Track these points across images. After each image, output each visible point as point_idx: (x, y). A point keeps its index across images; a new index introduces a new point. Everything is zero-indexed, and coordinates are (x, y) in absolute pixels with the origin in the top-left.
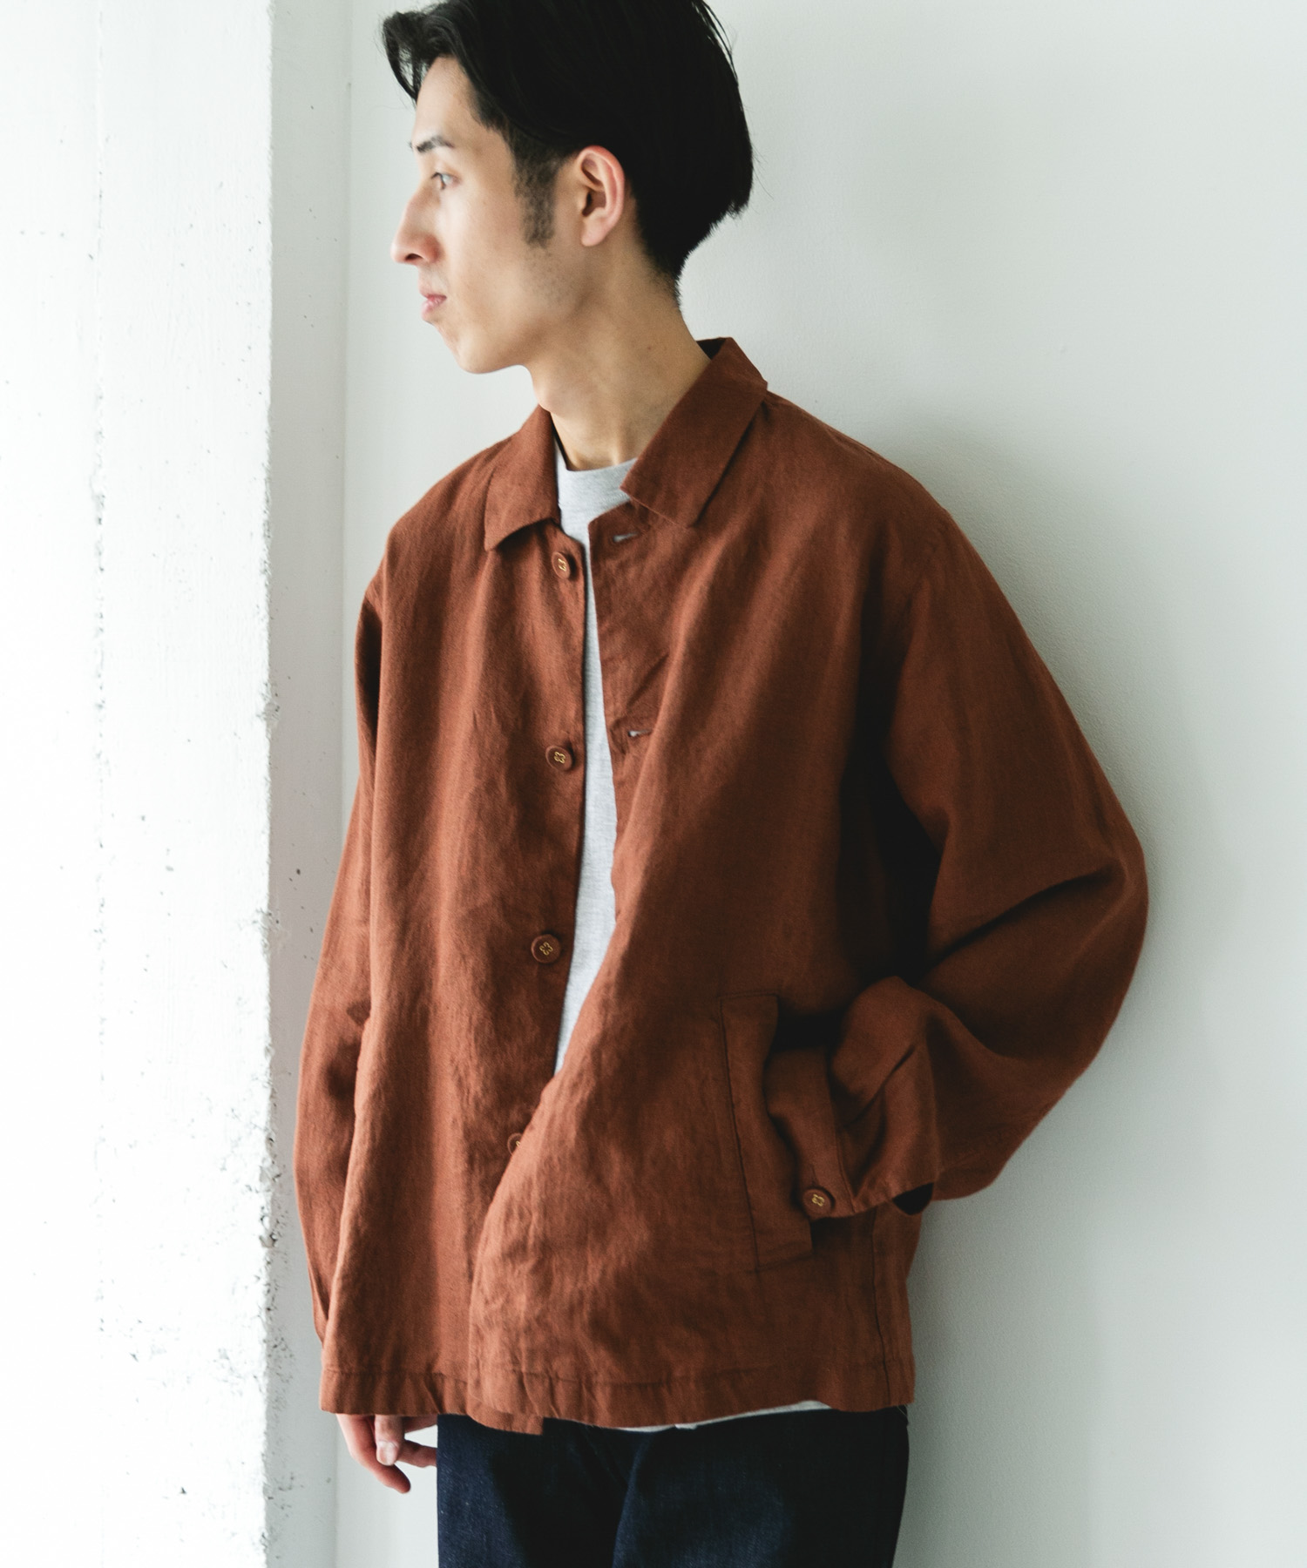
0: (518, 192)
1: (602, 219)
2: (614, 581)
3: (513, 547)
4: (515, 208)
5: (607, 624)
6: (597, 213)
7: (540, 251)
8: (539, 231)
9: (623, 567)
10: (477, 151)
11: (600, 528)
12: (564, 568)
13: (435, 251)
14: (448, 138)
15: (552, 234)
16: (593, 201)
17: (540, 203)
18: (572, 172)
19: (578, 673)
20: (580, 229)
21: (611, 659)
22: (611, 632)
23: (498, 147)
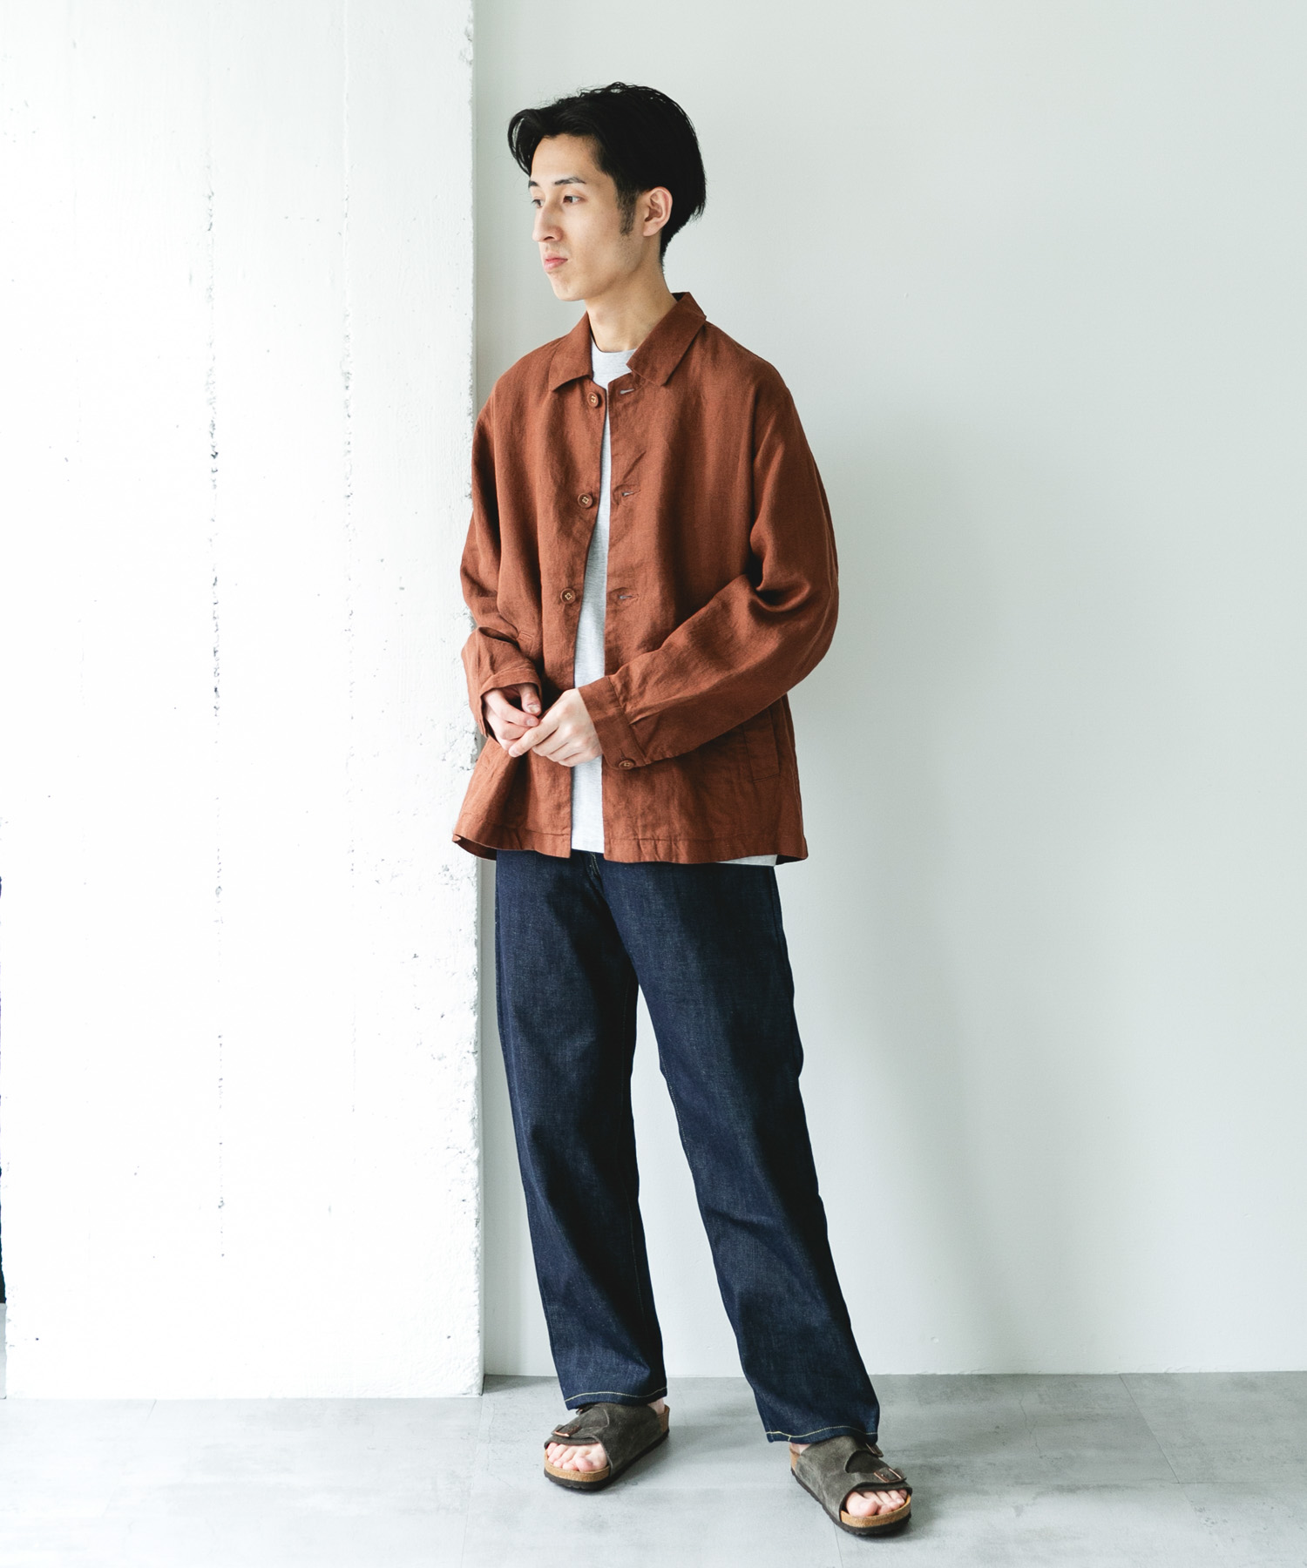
0: (619, 207)
1: (657, 223)
2: (620, 414)
3: (564, 390)
4: (616, 215)
5: (615, 437)
6: (654, 220)
7: (626, 237)
8: (626, 229)
9: (626, 407)
10: (598, 185)
11: (616, 385)
12: (595, 401)
13: (562, 234)
14: (582, 178)
15: (632, 229)
16: (654, 213)
17: (629, 214)
18: (646, 198)
19: (598, 456)
20: (643, 228)
21: (617, 455)
22: (617, 440)
23: (609, 183)
